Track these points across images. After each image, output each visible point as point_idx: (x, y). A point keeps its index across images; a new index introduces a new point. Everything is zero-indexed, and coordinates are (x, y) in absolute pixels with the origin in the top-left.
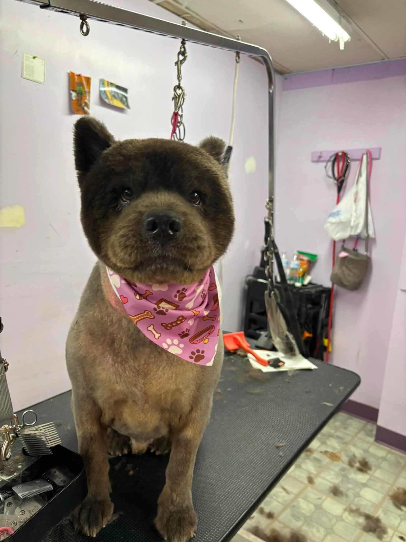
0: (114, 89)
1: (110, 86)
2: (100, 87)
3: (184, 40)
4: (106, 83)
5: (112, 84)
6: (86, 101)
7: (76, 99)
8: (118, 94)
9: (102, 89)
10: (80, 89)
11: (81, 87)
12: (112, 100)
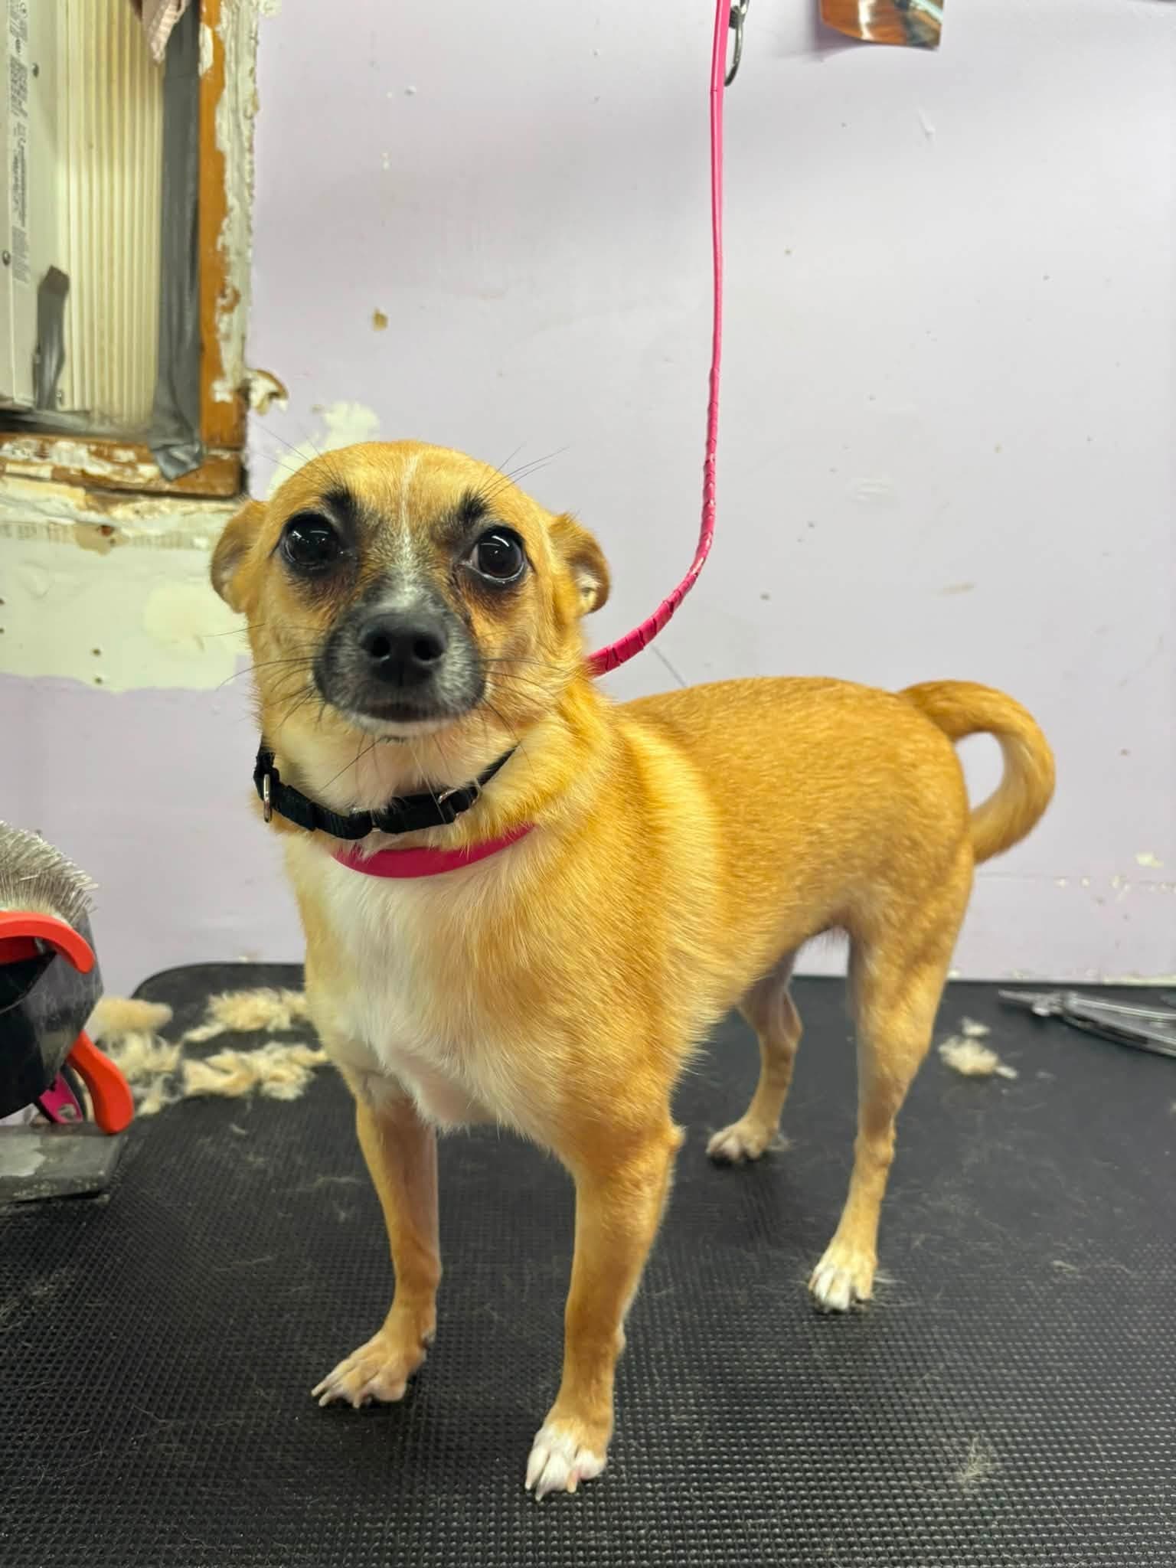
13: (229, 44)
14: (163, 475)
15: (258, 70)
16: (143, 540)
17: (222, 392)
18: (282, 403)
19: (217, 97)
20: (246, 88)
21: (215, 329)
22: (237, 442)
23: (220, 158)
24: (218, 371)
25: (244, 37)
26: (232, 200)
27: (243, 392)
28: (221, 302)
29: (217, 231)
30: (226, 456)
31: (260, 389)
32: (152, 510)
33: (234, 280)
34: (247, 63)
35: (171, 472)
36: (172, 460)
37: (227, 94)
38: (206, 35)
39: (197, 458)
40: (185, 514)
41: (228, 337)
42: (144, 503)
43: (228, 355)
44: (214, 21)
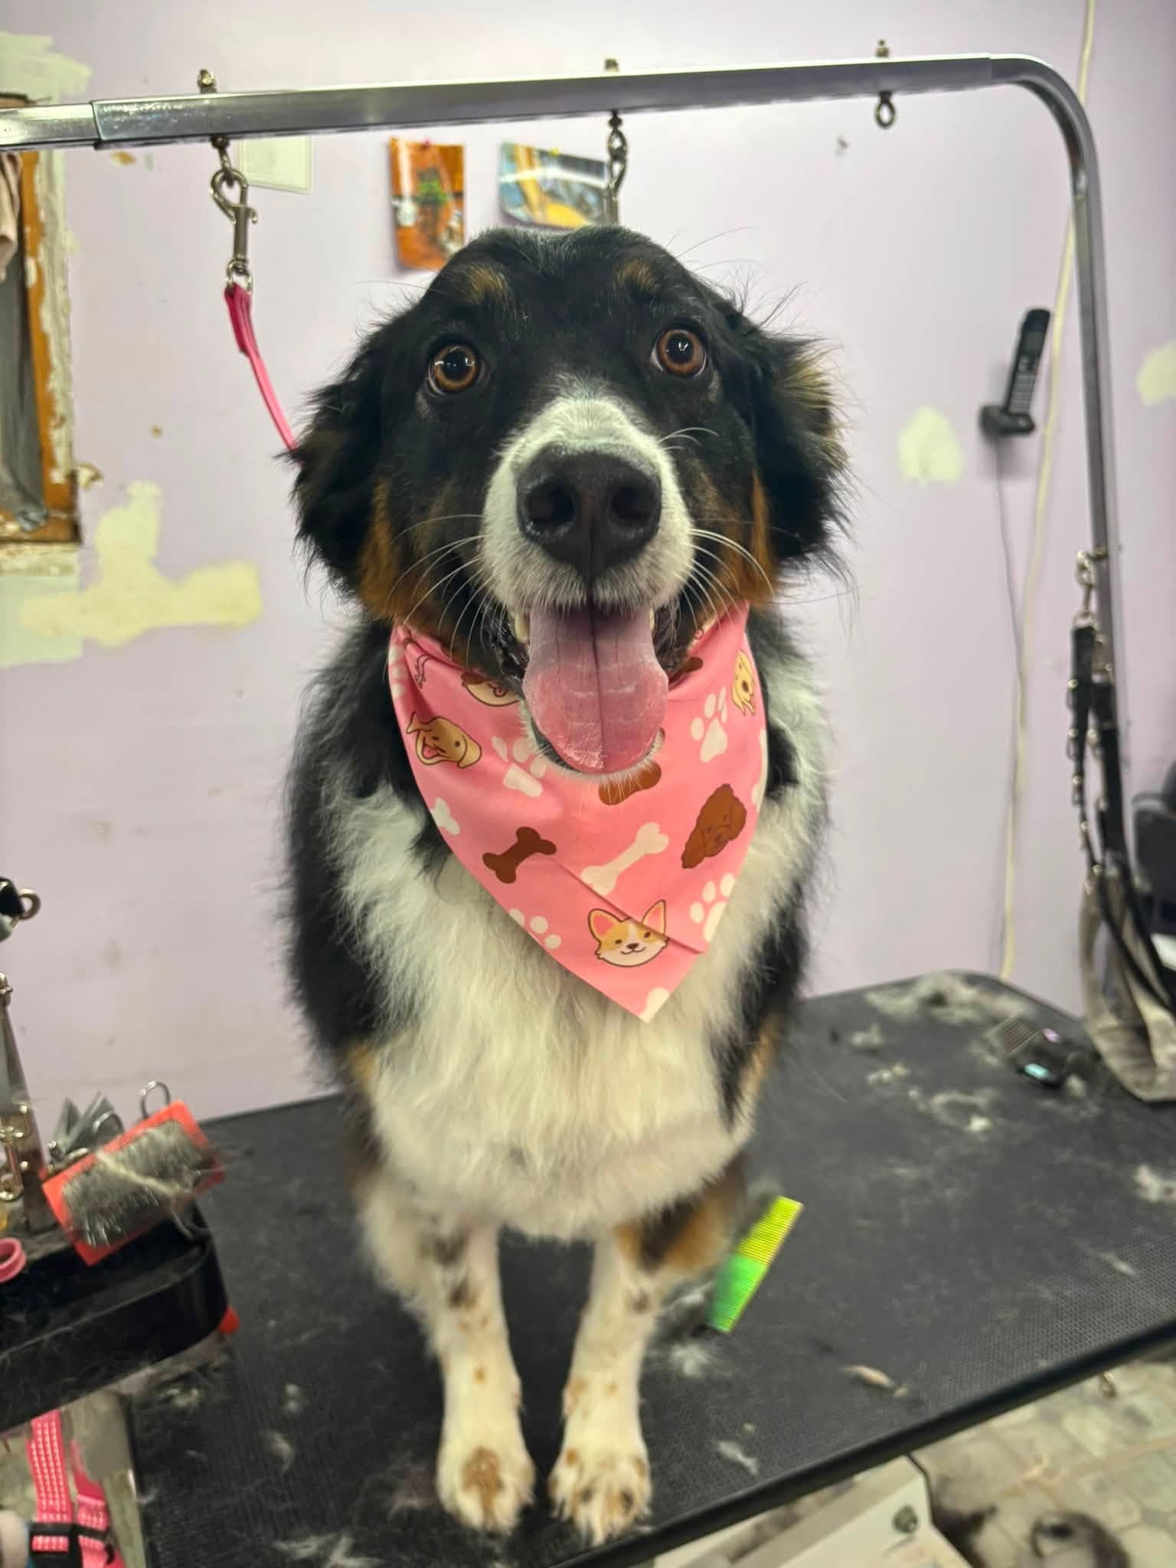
0: (555, 172)
1: (536, 160)
2: (501, 174)
3: (615, 113)
4: (522, 156)
5: (544, 155)
6: (454, 224)
7: (416, 223)
8: (567, 185)
9: (510, 178)
10: (431, 187)
11: (435, 184)
12: (542, 206)
13: (46, 269)
14: (23, 530)
15: (70, 286)
16: (16, 571)
17: (57, 477)
18: (99, 484)
19: (40, 301)
20: (60, 298)
21: (49, 440)
22: (71, 506)
23: (45, 338)
24: (53, 463)
25: (57, 267)
26: (55, 361)
27: (72, 477)
28: (53, 423)
29: (46, 379)
30: (64, 516)
31: (84, 476)
32: (19, 552)
33: (60, 409)
34: (60, 282)
35: (27, 526)
36: (27, 519)
37: (47, 299)
38: (31, 264)
39: (46, 517)
40: (44, 554)
41: (59, 443)
42: (12, 547)
43: (60, 454)
44: (35, 254)
